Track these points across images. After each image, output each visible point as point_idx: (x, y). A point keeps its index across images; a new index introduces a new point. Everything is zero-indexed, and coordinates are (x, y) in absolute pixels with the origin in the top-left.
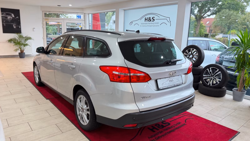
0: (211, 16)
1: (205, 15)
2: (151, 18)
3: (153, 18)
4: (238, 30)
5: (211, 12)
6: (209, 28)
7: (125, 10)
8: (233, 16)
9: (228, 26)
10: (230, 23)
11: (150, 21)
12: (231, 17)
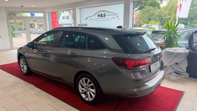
0: (138, 11)
5: (138, 8)
7: (80, 9)
10: (150, 16)
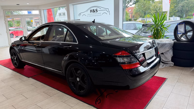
0: (133, 5)
1: (128, 5)
2: (95, 10)
3: (97, 10)
4: (151, 14)
5: (132, 2)
6: (131, 14)
7: (73, 5)
8: (147, 4)
9: (144, 12)
10: (145, 10)
11: (94, 12)
12: (146, 5)
